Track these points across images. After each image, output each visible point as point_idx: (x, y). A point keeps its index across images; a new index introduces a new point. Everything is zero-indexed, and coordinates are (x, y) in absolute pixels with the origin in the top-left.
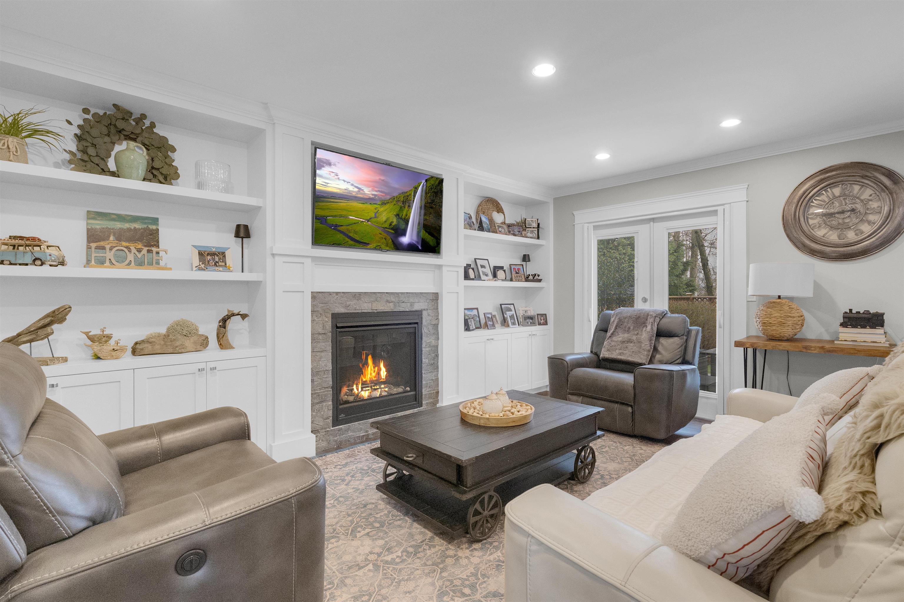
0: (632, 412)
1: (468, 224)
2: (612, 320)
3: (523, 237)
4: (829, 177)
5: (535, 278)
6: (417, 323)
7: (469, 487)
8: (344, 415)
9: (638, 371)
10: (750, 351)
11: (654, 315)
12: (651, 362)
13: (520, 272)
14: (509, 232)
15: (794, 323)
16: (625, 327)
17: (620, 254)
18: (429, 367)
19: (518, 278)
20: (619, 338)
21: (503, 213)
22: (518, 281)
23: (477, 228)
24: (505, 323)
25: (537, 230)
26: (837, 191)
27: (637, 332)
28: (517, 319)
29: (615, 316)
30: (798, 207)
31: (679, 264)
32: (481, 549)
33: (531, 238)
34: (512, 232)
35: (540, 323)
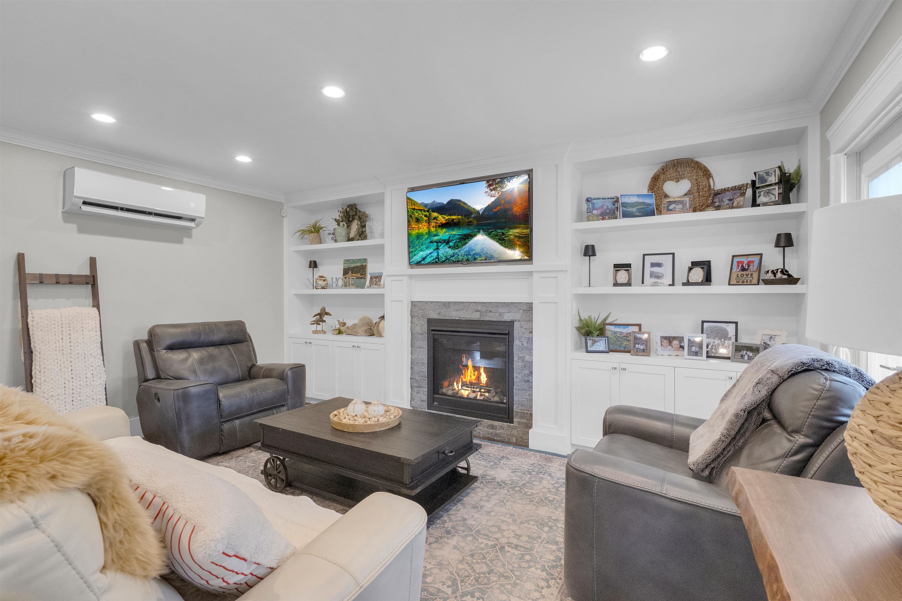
8: (437, 404)
13: (751, 267)
19: (744, 278)
22: (742, 284)
25: (777, 186)
34: (717, 204)
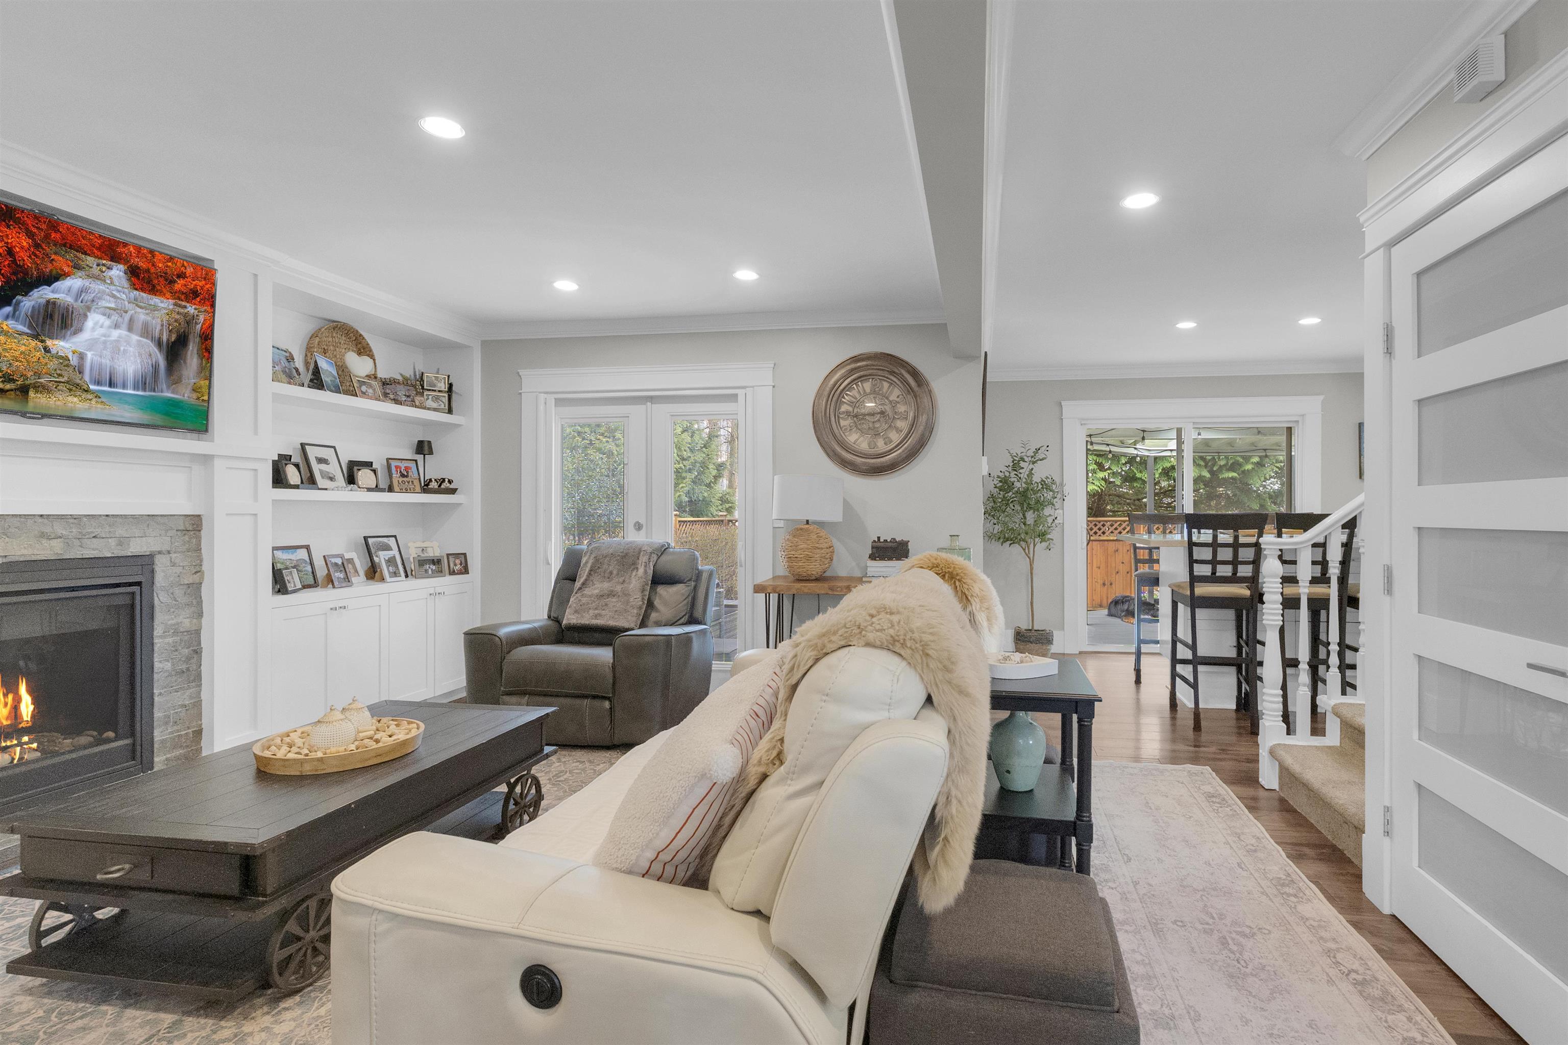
0: (611, 708)
1: (284, 372)
2: (584, 560)
3: (416, 407)
4: (859, 367)
5: (445, 487)
6: (139, 584)
7: (272, 894)
9: (618, 641)
10: (774, 598)
11: (650, 550)
12: (643, 625)
13: (410, 474)
14: (386, 395)
15: (821, 557)
16: (604, 572)
17: (617, 446)
18: (174, 678)
19: (404, 487)
20: (595, 589)
21: (372, 356)
22: (407, 491)
23: (307, 382)
24: (373, 573)
25: (446, 395)
26: (868, 386)
27: (623, 578)
28: (403, 564)
29: (588, 554)
30: (829, 402)
31: (711, 466)
32: (300, 1003)
33: (435, 410)
34: (392, 396)
35: (454, 571)
